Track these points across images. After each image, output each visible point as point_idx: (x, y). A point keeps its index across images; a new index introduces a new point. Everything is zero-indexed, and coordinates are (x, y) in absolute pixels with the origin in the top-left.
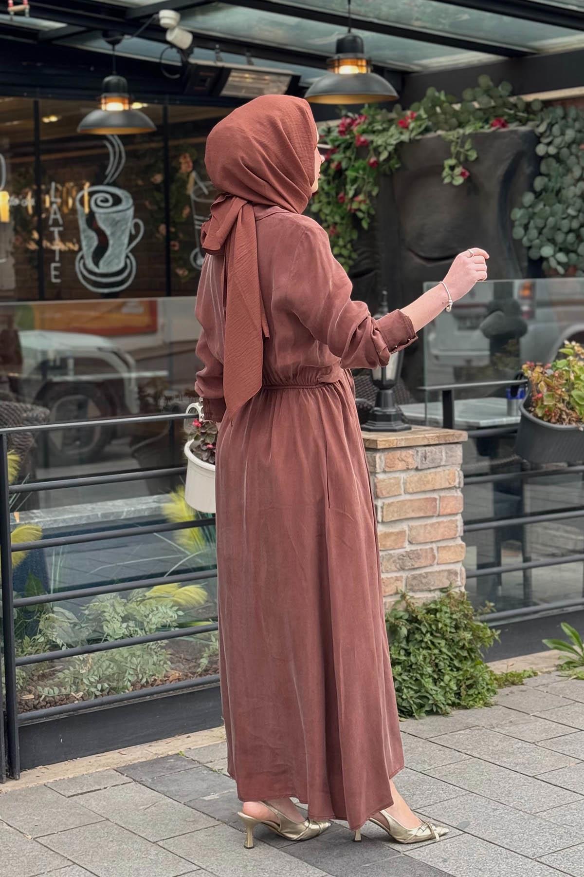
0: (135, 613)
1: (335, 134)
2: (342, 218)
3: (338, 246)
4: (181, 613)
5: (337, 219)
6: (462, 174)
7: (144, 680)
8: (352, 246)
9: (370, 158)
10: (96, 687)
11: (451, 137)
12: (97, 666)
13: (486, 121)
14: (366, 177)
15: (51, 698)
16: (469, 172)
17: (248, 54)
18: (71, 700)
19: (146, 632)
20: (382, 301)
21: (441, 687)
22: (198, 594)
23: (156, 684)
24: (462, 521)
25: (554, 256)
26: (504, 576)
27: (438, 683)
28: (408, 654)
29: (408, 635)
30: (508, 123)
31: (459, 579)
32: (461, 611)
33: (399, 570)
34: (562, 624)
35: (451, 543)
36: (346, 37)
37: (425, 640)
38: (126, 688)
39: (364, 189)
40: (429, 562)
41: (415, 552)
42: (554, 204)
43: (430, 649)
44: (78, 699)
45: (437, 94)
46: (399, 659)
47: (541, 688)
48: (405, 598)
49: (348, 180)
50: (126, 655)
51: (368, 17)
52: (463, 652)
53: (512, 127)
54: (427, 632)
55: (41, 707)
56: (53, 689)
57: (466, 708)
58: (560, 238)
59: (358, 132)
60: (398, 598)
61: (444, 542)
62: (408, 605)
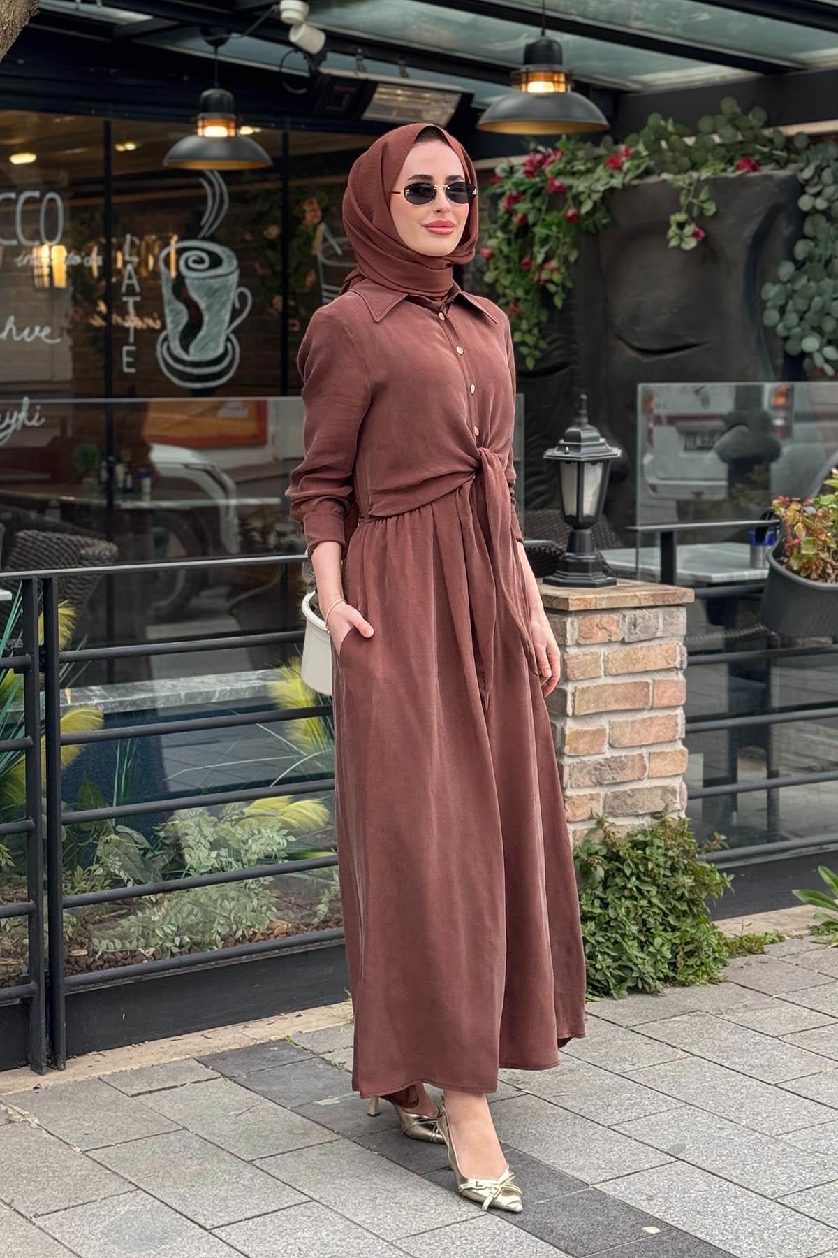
0: (228, 838)
1: (519, 175)
2: (527, 292)
3: (520, 330)
4: (292, 839)
5: (520, 293)
6: (695, 235)
7: (240, 933)
8: (540, 331)
9: (568, 210)
10: (173, 941)
11: (681, 183)
12: (175, 911)
13: (730, 162)
14: (561, 235)
15: (111, 956)
16: (705, 231)
17: (402, 62)
18: (138, 958)
19: (243, 865)
20: (580, 408)
21: (649, 954)
22: (316, 812)
23: (255, 939)
24: (684, 717)
25: (820, 350)
26: (740, 796)
27: (645, 948)
28: (605, 905)
29: (606, 878)
30: (760, 165)
31: (678, 800)
32: (679, 845)
33: (596, 785)
34: (820, 868)
35: (668, 749)
36: (540, 41)
37: (629, 886)
38: (214, 943)
39: (559, 251)
40: (637, 775)
41: (618, 760)
42: (822, 279)
43: (636, 899)
44: (147, 958)
45: (662, 123)
46: (592, 913)
47: (788, 959)
48: (603, 825)
49: (537, 240)
50: (215, 896)
51: (571, 14)
52: (681, 905)
53: (767, 170)
54: (632, 874)
55: (97, 968)
56: (113, 942)
57: (683, 984)
58: (829, 325)
59: (552, 172)
60: (592, 825)
61: (659, 746)
62: (607, 835)
